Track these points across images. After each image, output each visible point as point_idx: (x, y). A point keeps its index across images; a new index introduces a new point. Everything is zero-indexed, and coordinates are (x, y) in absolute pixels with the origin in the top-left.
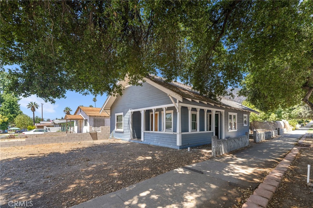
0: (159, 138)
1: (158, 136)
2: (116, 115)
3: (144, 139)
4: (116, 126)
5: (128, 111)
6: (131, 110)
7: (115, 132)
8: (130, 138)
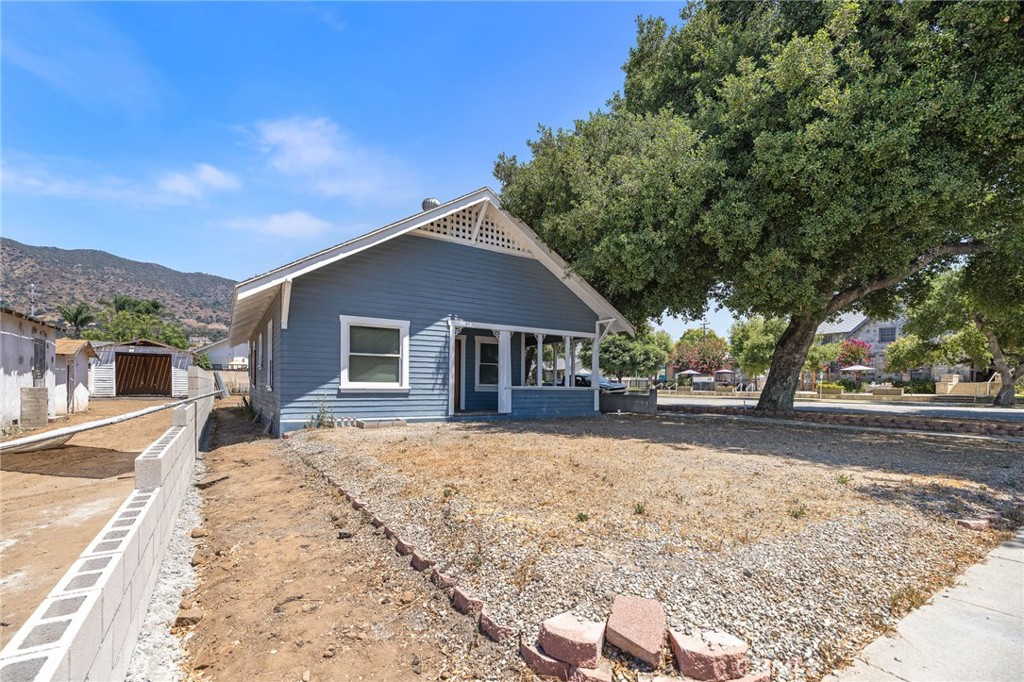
1: (554, 396)
2: (346, 321)
3: (512, 408)
4: (344, 368)
5: (439, 320)
6: (453, 319)
7: (341, 394)
8: (447, 411)
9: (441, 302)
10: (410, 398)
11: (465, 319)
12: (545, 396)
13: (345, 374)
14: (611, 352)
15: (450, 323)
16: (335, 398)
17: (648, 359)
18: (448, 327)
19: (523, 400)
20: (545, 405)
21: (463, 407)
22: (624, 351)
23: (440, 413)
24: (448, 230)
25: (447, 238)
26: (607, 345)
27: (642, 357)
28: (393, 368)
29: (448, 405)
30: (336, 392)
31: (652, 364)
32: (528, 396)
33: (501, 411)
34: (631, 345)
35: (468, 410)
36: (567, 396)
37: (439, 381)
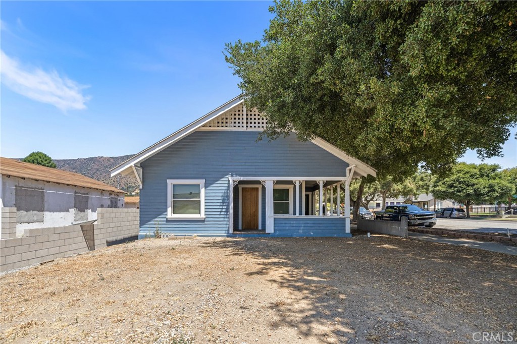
0: (312, 225)
1: (308, 222)
2: (170, 182)
3: (274, 230)
4: (169, 207)
5: (223, 178)
6: (232, 176)
7: (168, 221)
8: (228, 230)
9: (224, 167)
10: (206, 223)
11: (240, 175)
12: (301, 222)
13: (170, 210)
14: (456, 187)
15: (230, 178)
16: (165, 223)
17: (494, 190)
18: (229, 181)
19: (283, 225)
20: (302, 228)
21: (240, 228)
22: (468, 186)
23: (224, 232)
24: (228, 125)
25: (228, 129)
26: (452, 182)
27: (486, 190)
28: (196, 206)
29: (229, 227)
30: (165, 220)
31: (496, 194)
32: (287, 222)
33: (267, 231)
34: (474, 181)
35: (243, 230)
36: (320, 222)
37: (224, 210)
